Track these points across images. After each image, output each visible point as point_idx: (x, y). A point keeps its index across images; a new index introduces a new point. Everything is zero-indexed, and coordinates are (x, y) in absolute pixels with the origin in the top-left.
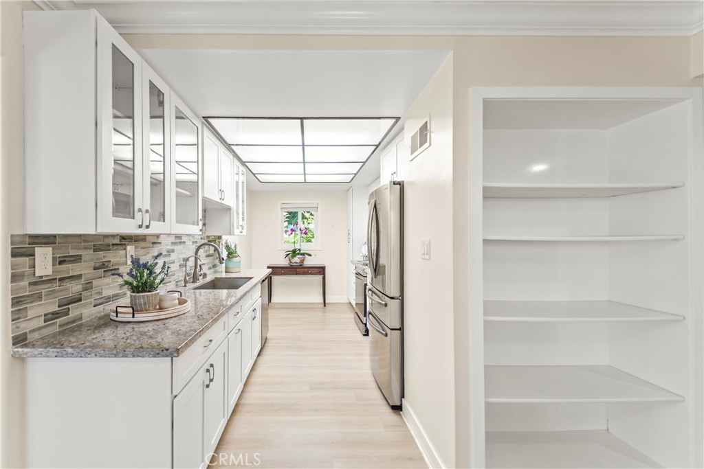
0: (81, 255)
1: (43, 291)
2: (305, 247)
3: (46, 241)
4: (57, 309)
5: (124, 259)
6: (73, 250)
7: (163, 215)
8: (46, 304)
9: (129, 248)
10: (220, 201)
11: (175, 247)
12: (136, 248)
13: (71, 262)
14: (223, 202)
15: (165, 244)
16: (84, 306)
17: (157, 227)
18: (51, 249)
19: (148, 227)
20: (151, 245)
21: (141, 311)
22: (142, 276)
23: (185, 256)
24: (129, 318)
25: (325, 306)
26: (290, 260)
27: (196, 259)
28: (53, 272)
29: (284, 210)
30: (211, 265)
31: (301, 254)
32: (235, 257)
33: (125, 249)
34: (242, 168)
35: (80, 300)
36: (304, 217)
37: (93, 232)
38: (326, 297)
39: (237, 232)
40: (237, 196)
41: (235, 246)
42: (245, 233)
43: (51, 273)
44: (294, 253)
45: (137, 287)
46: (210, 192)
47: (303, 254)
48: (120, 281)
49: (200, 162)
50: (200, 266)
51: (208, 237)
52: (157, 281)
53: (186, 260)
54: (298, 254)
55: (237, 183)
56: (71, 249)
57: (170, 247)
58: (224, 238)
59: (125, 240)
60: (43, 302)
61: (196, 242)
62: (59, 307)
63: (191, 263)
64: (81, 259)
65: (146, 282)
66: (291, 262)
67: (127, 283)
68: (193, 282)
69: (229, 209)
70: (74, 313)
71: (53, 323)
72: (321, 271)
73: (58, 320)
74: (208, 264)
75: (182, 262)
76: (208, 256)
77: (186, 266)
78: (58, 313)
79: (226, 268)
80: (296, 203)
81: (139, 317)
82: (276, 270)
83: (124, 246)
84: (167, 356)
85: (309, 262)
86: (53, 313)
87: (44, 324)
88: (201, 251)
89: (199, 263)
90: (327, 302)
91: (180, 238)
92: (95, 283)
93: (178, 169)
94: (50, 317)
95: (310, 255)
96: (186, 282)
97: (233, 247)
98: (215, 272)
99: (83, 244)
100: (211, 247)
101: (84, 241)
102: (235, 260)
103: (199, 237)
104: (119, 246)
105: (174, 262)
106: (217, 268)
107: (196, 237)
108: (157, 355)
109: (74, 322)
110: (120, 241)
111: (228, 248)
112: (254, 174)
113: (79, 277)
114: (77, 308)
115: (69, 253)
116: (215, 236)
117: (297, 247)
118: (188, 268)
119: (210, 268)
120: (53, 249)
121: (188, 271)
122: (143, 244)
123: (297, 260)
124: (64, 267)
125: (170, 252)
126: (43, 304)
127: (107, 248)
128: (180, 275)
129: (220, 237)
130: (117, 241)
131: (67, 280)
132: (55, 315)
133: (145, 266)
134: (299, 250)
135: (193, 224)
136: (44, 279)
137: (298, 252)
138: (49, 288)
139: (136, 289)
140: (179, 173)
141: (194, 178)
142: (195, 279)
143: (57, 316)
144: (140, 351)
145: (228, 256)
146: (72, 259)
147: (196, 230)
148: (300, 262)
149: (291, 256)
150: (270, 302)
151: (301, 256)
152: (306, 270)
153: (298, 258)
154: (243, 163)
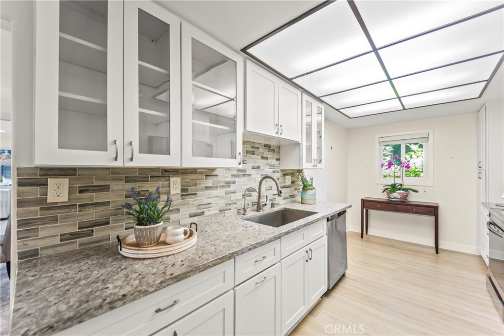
0: (109, 185)
1: (59, 215)
2: (408, 182)
3: (63, 173)
4: (78, 230)
5: (166, 189)
6: (97, 181)
8: (62, 225)
9: (172, 179)
10: (277, 136)
12: (183, 179)
13: (93, 191)
15: (224, 176)
16: (112, 229)
18: (68, 179)
20: (204, 177)
25: (437, 252)
26: (388, 195)
28: (69, 199)
29: (382, 144)
31: (404, 190)
32: (310, 189)
33: (169, 180)
34: (316, 104)
35: (108, 223)
36: (408, 149)
38: (440, 242)
39: (306, 164)
41: (312, 179)
43: (67, 200)
44: (394, 188)
47: (407, 190)
50: (266, 197)
51: (283, 170)
54: (400, 189)
56: (96, 180)
57: (230, 179)
59: (169, 172)
60: (59, 224)
62: (79, 229)
64: (109, 189)
66: (389, 197)
68: (257, 211)
69: (297, 144)
70: (99, 234)
71: (72, 242)
72: (433, 211)
73: (78, 240)
75: (245, 192)
77: (251, 196)
78: (77, 234)
79: (302, 199)
80: (398, 135)
82: (368, 205)
83: (168, 178)
85: (414, 198)
86: (71, 234)
87: (59, 243)
90: (440, 247)
94: (68, 237)
95: (416, 191)
96: (245, 210)
97: (309, 180)
99: (111, 175)
101: (112, 173)
102: (310, 192)
104: (160, 178)
105: (235, 192)
106: (295, 199)
109: (100, 241)
110: (162, 173)
112: (338, 110)
113: (106, 204)
114: (103, 230)
115: (93, 183)
116: (293, 170)
117: (398, 181)
120: (69, 179)
122: (193, 176)
123: (397, 195)
124: (85, 195)
125: (229, 183)
126: (59, 226)
127: (145, 179)
128: (243, 204)
131: (90, 206)
132: (74, 236)
134: (401, 185)
136: (59, 205)
137: (400, 187)
138: (66, 212)
142: (259, 208)
143: (76, 236)
145: (303, 188)
146: (98, 188)
148: (401, 198)
149: (390, 191)
150: (367, 233)
151: (402, 192)
152: (409, 207)
153: (399, 194)
154: (318, 99)
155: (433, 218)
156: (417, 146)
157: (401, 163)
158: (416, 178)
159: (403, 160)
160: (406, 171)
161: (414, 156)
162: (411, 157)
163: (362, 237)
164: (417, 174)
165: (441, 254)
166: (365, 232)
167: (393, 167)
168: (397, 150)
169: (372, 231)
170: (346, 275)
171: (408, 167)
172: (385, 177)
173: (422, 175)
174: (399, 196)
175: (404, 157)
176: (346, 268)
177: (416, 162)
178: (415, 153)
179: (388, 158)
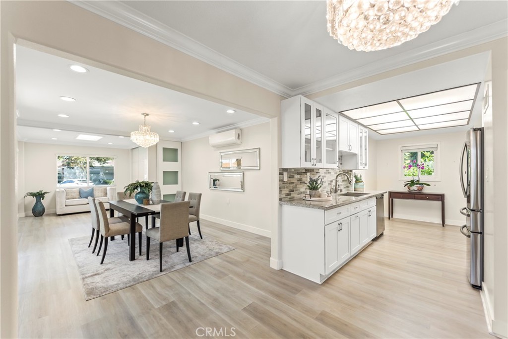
2: (423, 179)
3: (286, 170)
5: (307, 178)
7: (321, 160)
8: (286, 190)
10: (349, 151)
11: (326, 175)
12: (310, 174)
14: (351, 151)
15: (322, 172)
16: (295, 193)
17: (318, 165)
18: (287, 173)
19: (315, 165)
20: (316, 173)
21: (313, 197)
22: (313, 184)
23: (331, 180)
24: (309, 199)
25: (443, 226)
26: (409, 188)
27: (336, 181)
28: (287, 180)
29: (404, 151)
30: (345, 186)
31: (420, 184)
32: (360, 182)
33: (307, 174)
34: (364, 129)
35: (294, 191)
36: (423, 156)
37: (299, 167)
39: (360, 167)
40: (361, 146)
42: (367, 168)
44: (413, 183)
45: (312, 188)
46: (343, 147)
47: (422, 184)
48: (305, 186)
49: (338, 130)
50: (339, 185)
51: (343, 170)
52: (319, 187)
53: (331, 181)
54: (417, 184)
55: (361, 138)
56: (292, 173)
57: (324, 175)
58: (354, 171)
59: (307, 170)
61: (337, 173)
62: (289, 192)
63: (334, 183)
64: (294, 177)
65: (314, 187)
66: (409, 190)
67: (308, 186)
68: (335, 193)
69: (355, 155)
70: (292, 195)
72: (440, 198)
73: (289, 196)
74: (344, 185)
75: (329, 182)
76: (344, 181)
77: (331, 184)
78: (289, 194)
79: (355, 188)
80: (418, 146)
81: (313, 199)
82: (393, 195)
84: (322, 209)
85: (427, 190)
87: (286, 197)
88: (339, 178)
89: (338, 183)
90: (446, 223)
91: (328, 171)
92: (298, 186)
93: (327, 135)
94: (287, 195)
95: (429, 185)
96: (331, 192)
97: (359, 176)
98: (348, 190)
100: (345, 176)
102: (360, 184)
103: (338, 170)
104: (305, 173)
106: (349, 188)
107: (337, 170)
108: (319, 208)
109: (292, 198)
111: (356, 177)
112: (375, 131)
113: (293, 183)
115: (291, 175)
116: (348, 170)
117: (416, 178)
118: (332, 186)
119: (345, 188)
121: (332, 187)
122: (313, 173)
123: (415, 188)
124: (290, 179)
125: (324, 177)
127: (301, 174)
128: (328, 189)
129: (351, 171)
130: (304, 171)
131: (291, 184)
133: (314, 180)
134: (418, 181)
135: (334, 163)
136: (286, 182)
138: (287, 185)
139: (311, 189)
140: (328, 137)
141: (334, 138)
142: (336, 191)
144: (314, 206)
145: (356, 182)
146: (292, 177)
147: (335, 166)
148: (418, 190)
149: (410, 185)
150: (392, 217)
151: (419, 185)
152: (424, 196)
153: (417, 187)
154: (366, 127)
155: (440, 203)
156: (429, 153)
157: (418, 166)
158: (429, 176)
159: (419, 163)
160: (422, 172)
161: (427, 160)
162: (425, 161)
163: (389, 219)
164: (430, 173)
165: (446, 228)
166: (391, 217)
167: (412, 168)
168: (414, 155)
169: (396, 215)
170: (384, 234)
171: (423, 168)
172: (405, 175)
173: (433, 174)
174: (416, 189)
175: (420, 161)
176: (384, 229)
177: (428, 164)
178: (428, 158)
179: (408, 162)
